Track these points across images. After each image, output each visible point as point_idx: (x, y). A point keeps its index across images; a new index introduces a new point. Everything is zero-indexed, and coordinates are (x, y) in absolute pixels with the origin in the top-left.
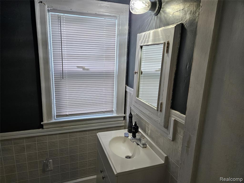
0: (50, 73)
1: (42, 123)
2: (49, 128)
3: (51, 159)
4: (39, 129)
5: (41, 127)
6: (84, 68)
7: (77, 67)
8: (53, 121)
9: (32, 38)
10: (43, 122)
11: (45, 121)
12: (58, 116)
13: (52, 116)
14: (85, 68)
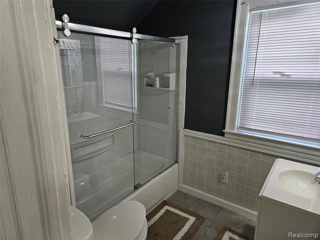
0: (240, 79)
1: (223, 131)
2: (230, 138)
3: (227, 172)
4: (221, 136)
5: (223, 134)
6: (283, 74)
7: (273, 72)
8: (235, 131)
9: (228, 43)
10: (224, 129)
11: (227, 130)
12: (241, 128)
13: (235, 126)
14: (285, 74)
